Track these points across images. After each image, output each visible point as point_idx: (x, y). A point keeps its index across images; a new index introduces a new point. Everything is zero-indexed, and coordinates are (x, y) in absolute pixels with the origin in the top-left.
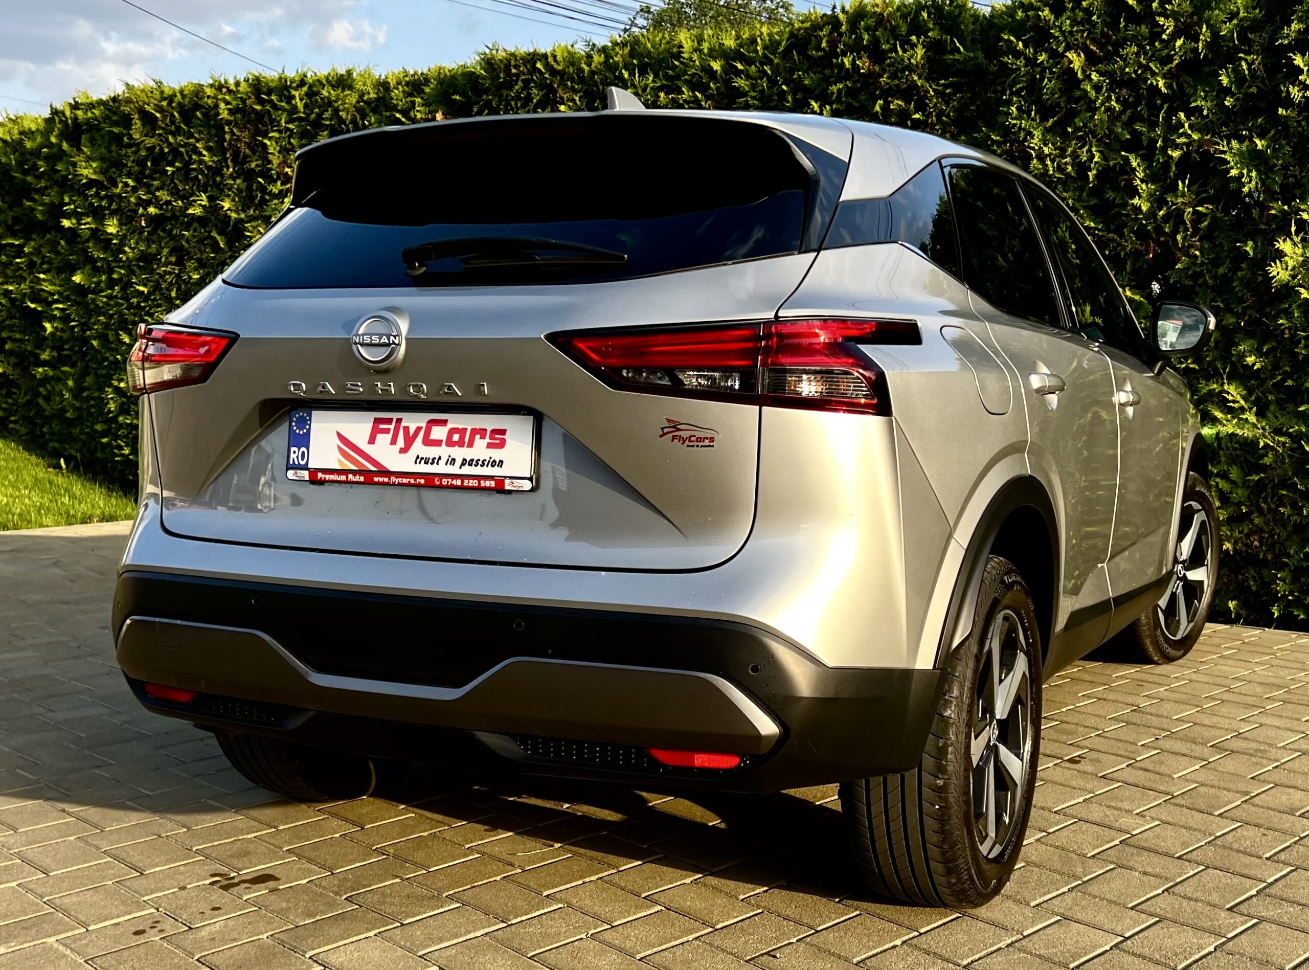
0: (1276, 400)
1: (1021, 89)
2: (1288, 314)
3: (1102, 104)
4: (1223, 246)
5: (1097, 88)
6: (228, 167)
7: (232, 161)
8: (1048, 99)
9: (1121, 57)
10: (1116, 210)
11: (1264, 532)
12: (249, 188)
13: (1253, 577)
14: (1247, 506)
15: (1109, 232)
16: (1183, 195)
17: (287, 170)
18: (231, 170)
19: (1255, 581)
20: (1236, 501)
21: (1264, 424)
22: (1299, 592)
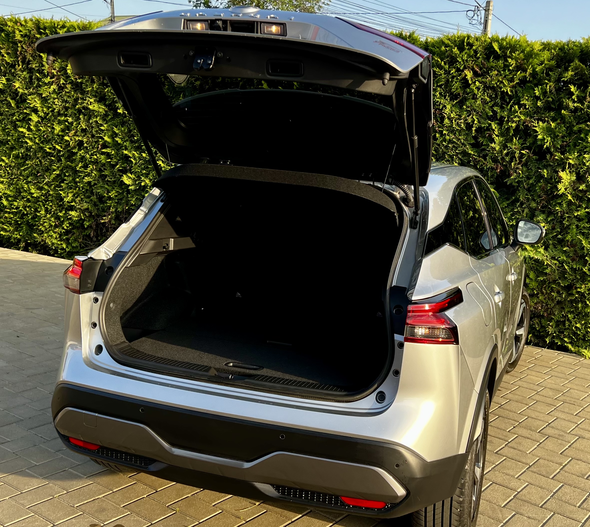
0: (553, 243)
1: (442, 85)
2: (560, 204)
3: (480, 97)
4: (532, 170)
5: (478, 88)
6: (19, 66)
7: (22, 62)
8: (454, 91)
9: (489, 76)
10: (483, 147)
11: (543, 302)
12: (31, 77)
13: (538, 323)
14: (537, 291)
15: (479, 157)
16: (515, 145)
17: (53, 71)
18: (21, 67)
19: (538, 325)
20: (531, 288)
21: (547, 254)
22: (558, 332)
